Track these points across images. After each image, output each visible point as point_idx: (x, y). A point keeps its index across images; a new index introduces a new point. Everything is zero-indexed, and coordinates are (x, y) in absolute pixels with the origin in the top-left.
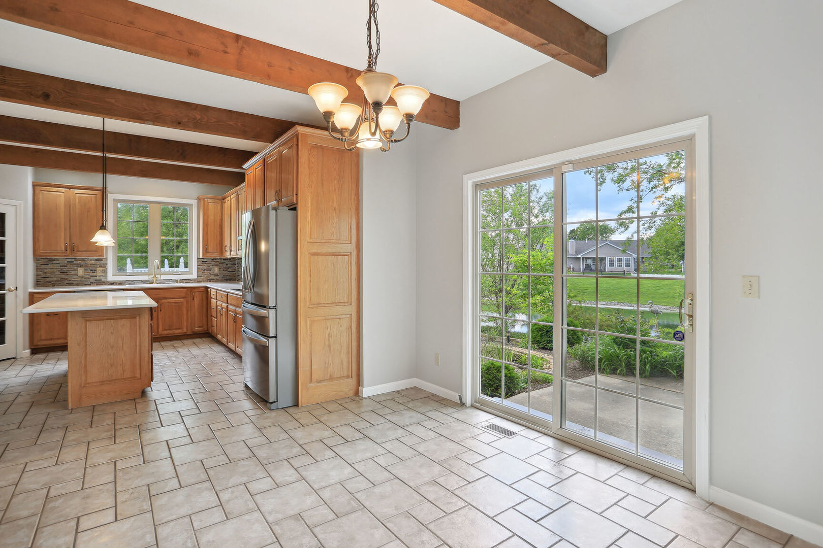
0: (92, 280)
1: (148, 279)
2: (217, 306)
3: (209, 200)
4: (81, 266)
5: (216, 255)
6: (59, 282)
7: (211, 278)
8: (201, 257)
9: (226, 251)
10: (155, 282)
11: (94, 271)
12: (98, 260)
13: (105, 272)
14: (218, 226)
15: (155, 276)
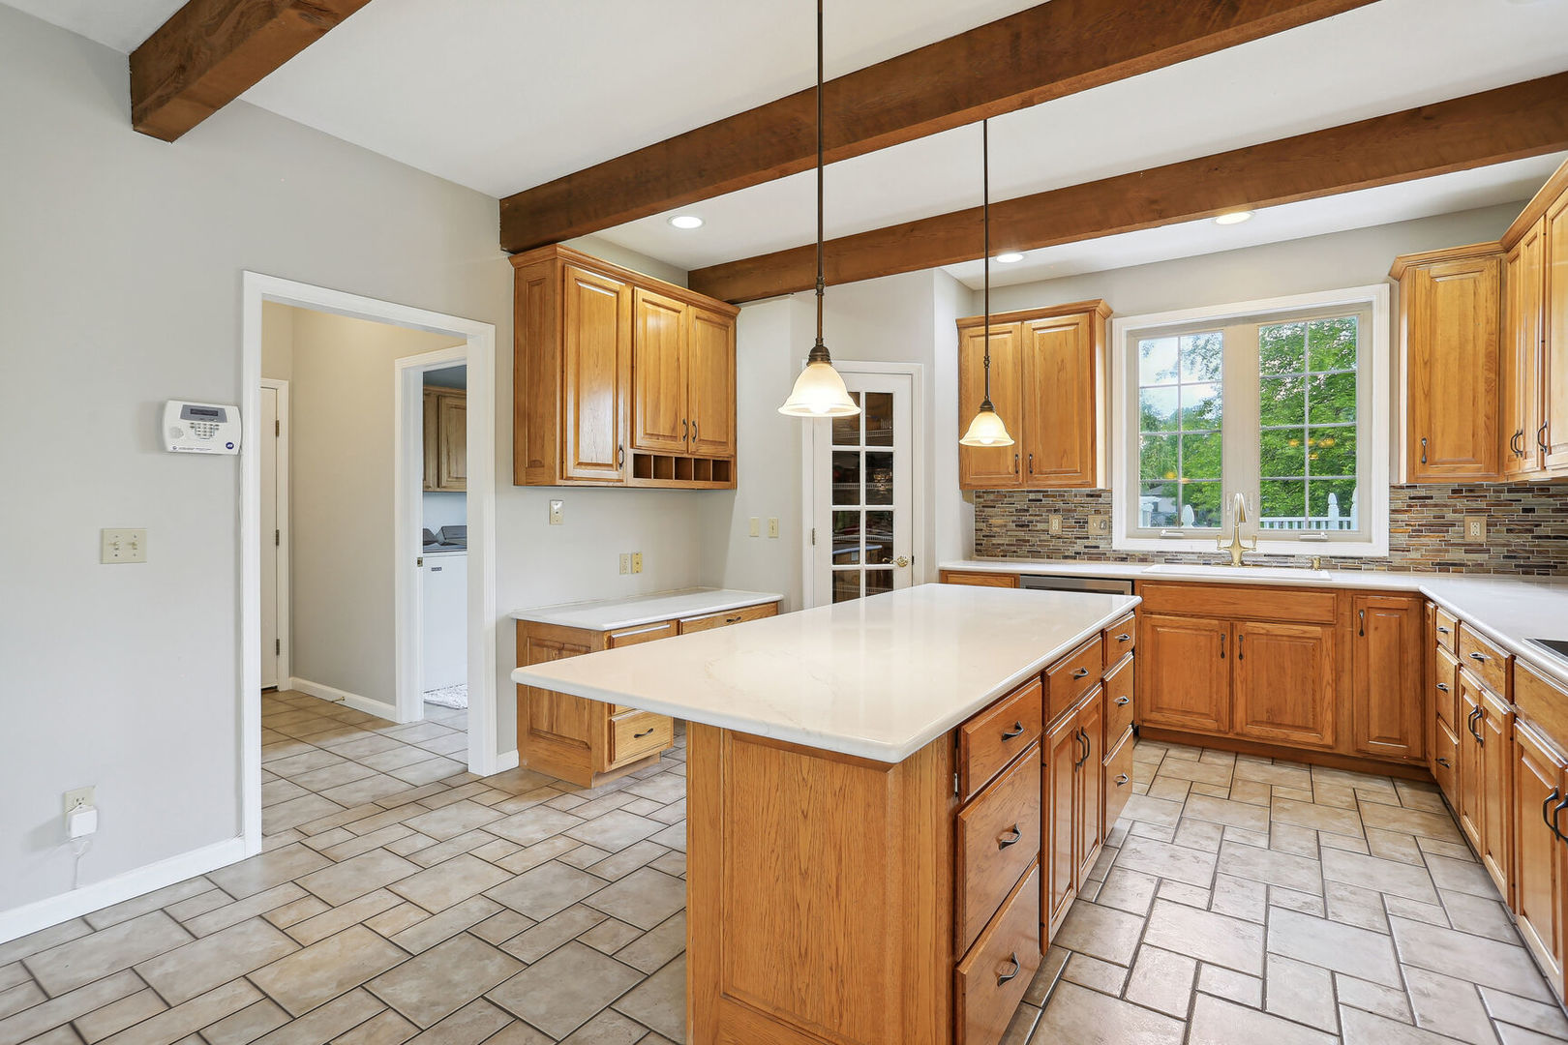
0: (1079, 546)
1: (1216, 551)
2: (1460, 690)
3: (1437, 269)
4: (1055, 511)
5: (1470, 472)
6: (1014, 548)
7: (1449, 557)
8: (1403, 481)
9: (1519, 452)
10: (1236, 559)
11: (1082, 523)
12: (1092, 496)
13: (1108, 526)
14: (1481, 360)
15: (1236, 543)
